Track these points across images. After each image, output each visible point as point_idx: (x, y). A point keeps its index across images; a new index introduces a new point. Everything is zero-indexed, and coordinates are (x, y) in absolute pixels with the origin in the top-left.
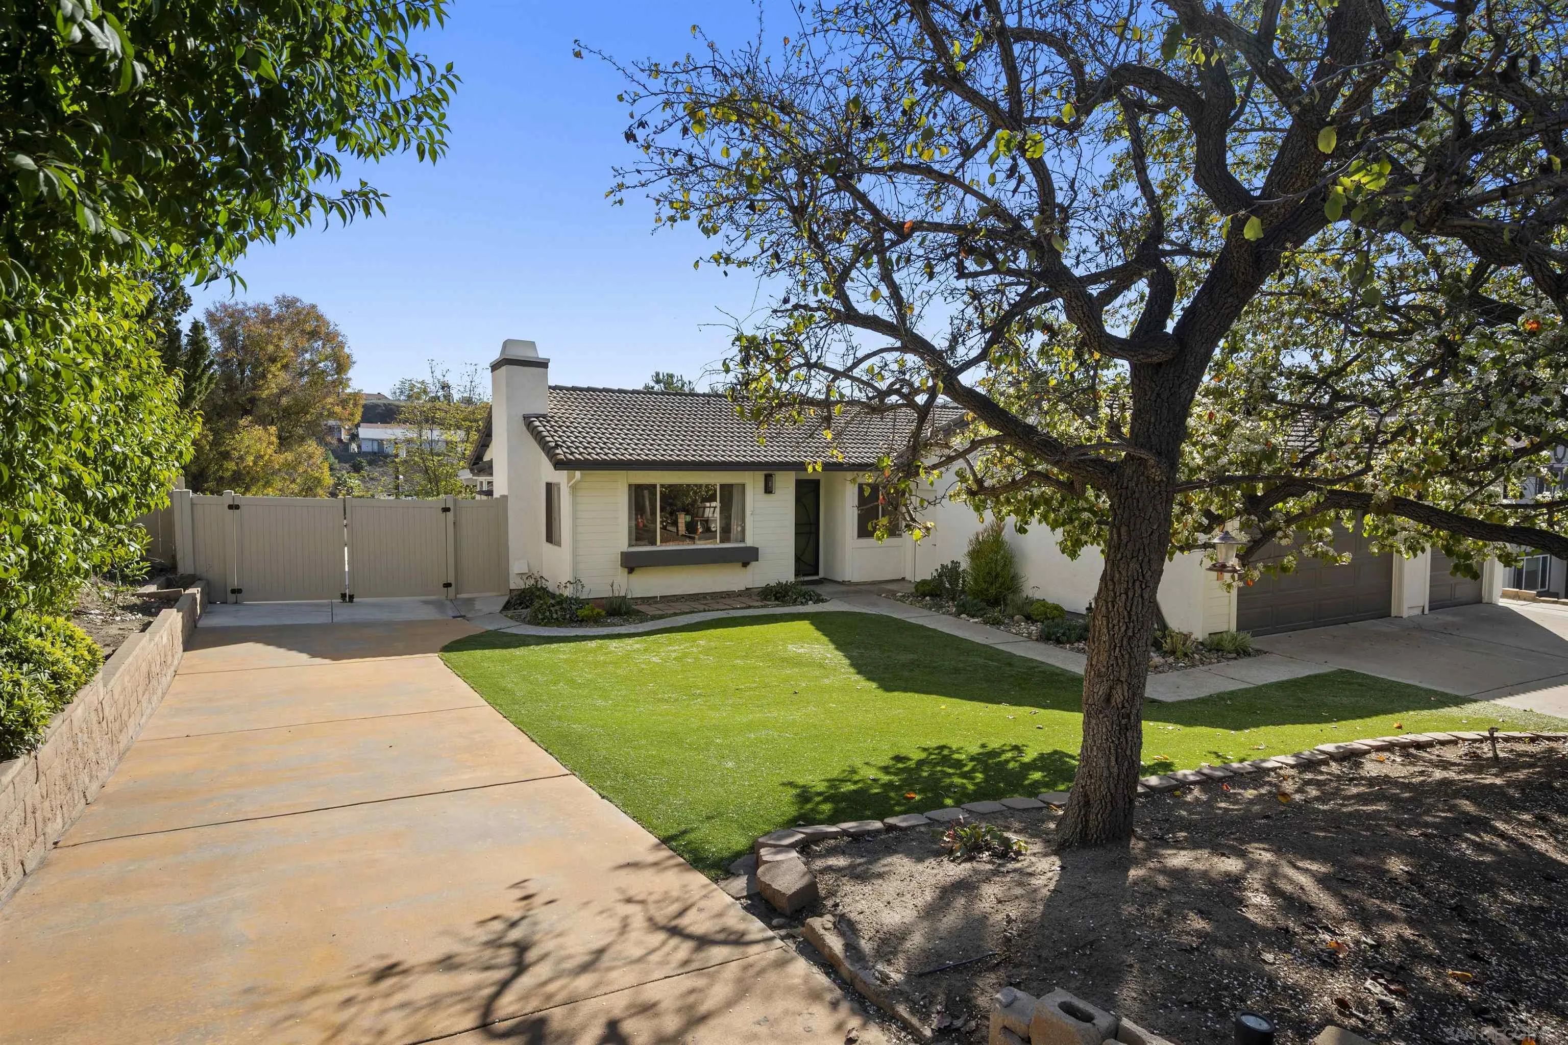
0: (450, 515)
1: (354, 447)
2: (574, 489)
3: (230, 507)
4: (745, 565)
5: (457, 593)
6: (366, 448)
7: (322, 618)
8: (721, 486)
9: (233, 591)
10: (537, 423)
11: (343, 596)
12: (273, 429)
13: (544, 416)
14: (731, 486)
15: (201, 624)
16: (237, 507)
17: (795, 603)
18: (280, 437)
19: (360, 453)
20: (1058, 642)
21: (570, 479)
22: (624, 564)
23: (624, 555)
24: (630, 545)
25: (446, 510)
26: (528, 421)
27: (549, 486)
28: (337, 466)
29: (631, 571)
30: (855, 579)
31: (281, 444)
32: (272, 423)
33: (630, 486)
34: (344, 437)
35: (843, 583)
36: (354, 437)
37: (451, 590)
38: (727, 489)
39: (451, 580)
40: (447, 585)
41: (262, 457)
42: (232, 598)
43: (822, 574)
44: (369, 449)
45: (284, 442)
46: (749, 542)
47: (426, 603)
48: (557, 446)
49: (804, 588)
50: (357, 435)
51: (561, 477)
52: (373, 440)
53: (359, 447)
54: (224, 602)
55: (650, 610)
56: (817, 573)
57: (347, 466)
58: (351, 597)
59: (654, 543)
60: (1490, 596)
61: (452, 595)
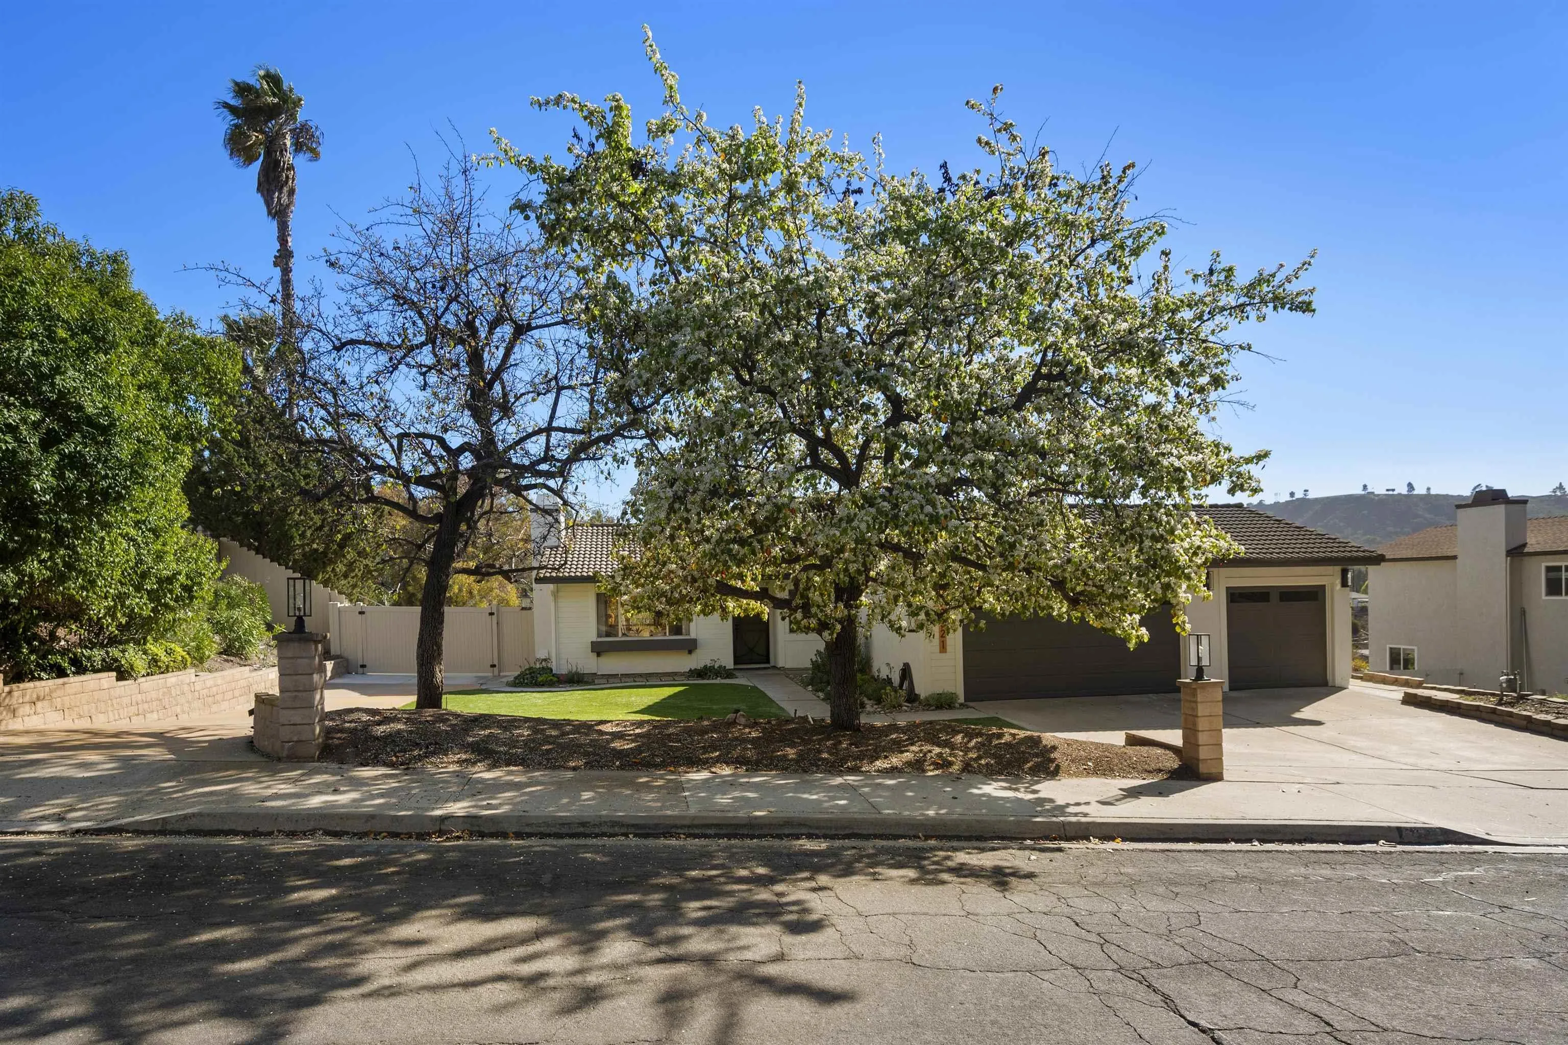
0: (494, 617)
2: (556, 597)
3: (360, 613)
4: (690, 652)
5: (500, 671)
9: (362, 666)
16: (364, 613)
17: (708, 678)
22: (593, 650)
23: (593, 643)
24: (599, 636)
25: (492, 614)
29: (599, 655)
30: (788, 665)
33: (598, 594)
37: (496, 669)
39: (496, 663)
40: (493, 666)
42: (360, 670)
43: (772, 663)
46: (693, 636)
47: (477, 677)
54: (357, 673)
55: (599, 681)
59: (617, 635)
60: (1334, 680)
61: (496, 673)
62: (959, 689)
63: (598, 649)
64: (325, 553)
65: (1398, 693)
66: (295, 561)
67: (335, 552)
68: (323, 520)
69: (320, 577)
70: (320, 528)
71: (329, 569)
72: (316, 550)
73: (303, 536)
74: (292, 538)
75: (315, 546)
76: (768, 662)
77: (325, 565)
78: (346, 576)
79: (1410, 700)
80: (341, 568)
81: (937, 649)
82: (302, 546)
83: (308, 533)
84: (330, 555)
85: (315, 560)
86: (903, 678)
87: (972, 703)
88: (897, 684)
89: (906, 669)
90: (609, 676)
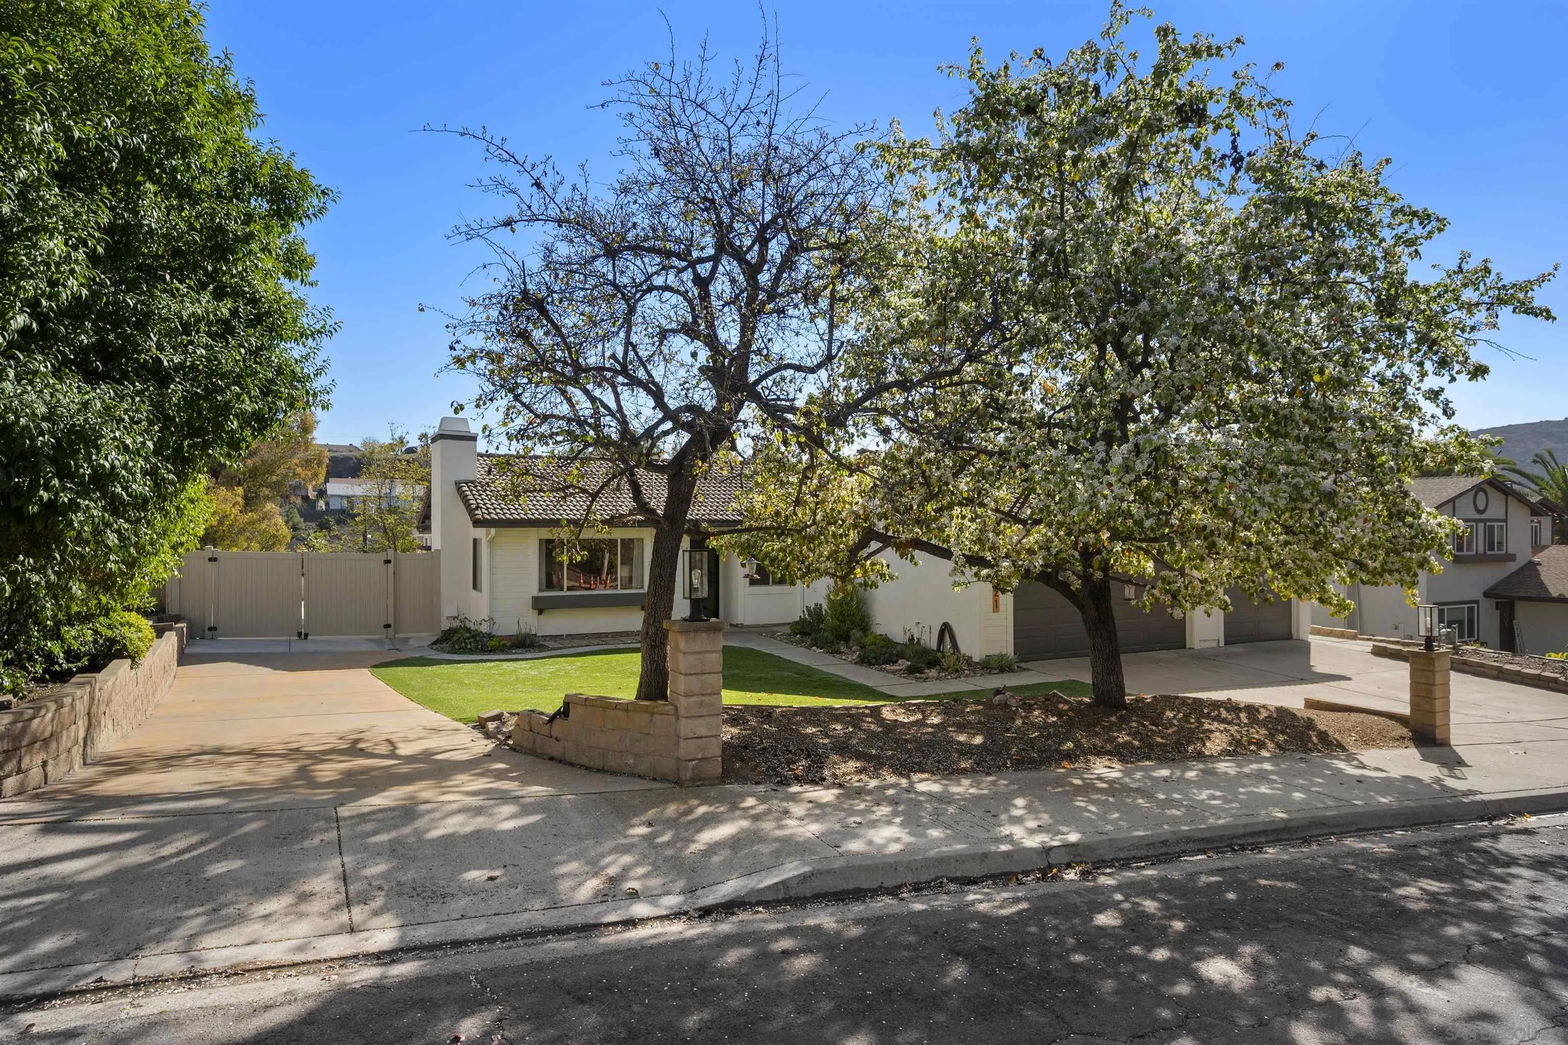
0: (391, 566)
1: (321, 504)
2: (491, 542)
3: (210, 560)
4: (643, 608)
5: (395, 633)
6: (335, 505)
7: (283, 649)
8: (622, 540)
9: (210, 629)
10: (466, 488)
11: (300, 634)
12: (240, 490)
13: (473, 482)
15: (186, 651)
16: (215, 560)
18: (246, 498)
19: (328, 511)
20: (870, 664)
21: (488, 534)
22: (534, 607)
23: (534, 599)
24: (541, 590)
25: (388, 562)
26: (458, 485)
27: (475, 541)
28: (302, 525)
29: (541, 612)
30: (748, 622)
31: (247, 504)
32: (239, 484)
33: (541, 541)
34: (312, 494)
36: (322, 493)
37: (391, 630)
38: (626, 542)
39: (391, 622)
40: (387, 626)
41: (227, 516)
42: (208, 634)
43: (722, 618)
44: (338, 507)
45: (250, 502)
46: (646, 589)
47: (368, 640)
48: (478, 507)
50: (325, 492)
51: (481, 533)
52: (342, 497)
53: (327, 504)
54: (203, 638)
57: (313, 525)
58: (306, 635)
59: (562, 589)
60: (1298, 634)
61: (391, 635)
62: (1009, 650)
63: (540, 606)
65: (1368, 646)
76: (717, 618)
79: (1379, 652)
81: (991, 608)
86: (941, 640)
87: (1023, 665)
88: (934, 646)
89: (946, 629)
90: (554, 638)
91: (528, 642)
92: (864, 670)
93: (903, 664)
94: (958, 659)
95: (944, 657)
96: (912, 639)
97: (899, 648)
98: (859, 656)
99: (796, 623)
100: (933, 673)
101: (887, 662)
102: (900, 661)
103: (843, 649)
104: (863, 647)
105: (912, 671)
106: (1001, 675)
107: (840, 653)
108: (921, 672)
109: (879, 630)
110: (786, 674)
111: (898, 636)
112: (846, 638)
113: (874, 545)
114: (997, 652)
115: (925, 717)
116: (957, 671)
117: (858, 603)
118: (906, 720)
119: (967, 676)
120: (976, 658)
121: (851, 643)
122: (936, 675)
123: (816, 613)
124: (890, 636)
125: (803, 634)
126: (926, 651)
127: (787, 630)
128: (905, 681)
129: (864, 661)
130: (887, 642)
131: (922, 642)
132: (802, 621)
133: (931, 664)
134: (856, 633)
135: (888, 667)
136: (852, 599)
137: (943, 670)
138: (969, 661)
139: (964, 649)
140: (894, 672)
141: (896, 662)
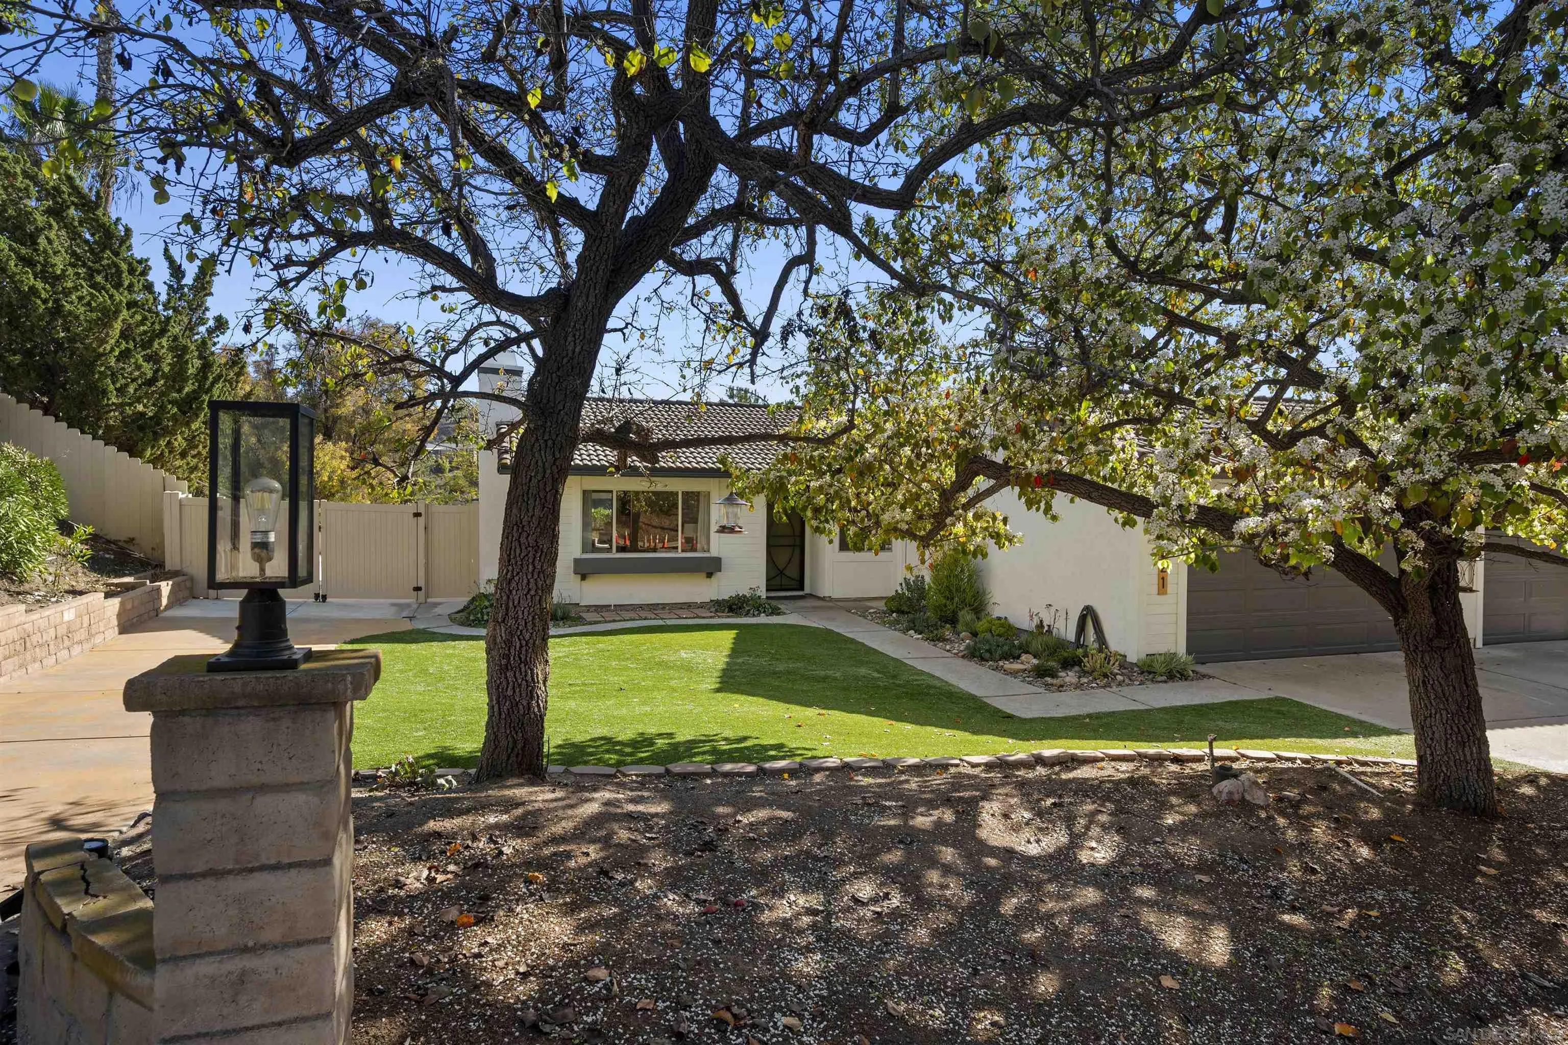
0: (421, 520)
4: (710, 575)
5: (427, 597)
8: (684, 493)
11: (317, 596)
14: (698, 494)
17: (747, 615)
20: (982, 659)
22: (577, 570)
23: (576, 561)
24: (584, 551)
25: (418, 515)
26: (499, 426)
29: (584, 577)
30: (837, 594)
33: (584, 492)
35: (823, 599)
37: (422, 594)
38: (689, 496)
39: (421, 583)
40: (417, 589)
42: (212, 593)
43: (807, 590)
46: (714, 552)
47: (397, 605)
48: (509, 451)
49: (774, 603)
55: (588, 616)
56: (802, 589)
58: (324, 598)
61: (423, 599)
62: (1180, 648)
63: (584, 570)
64: (157, 419)
66: (108, 428)
67: (174, 418)
68: (156, 371)
69: (148, 453)
70: (151, 382)
71: (163, 443)
72: (142, 415)
73: (121, 391)
74: (105, 392)
75: (140, 408)
76: (802, 588)
77: (156, 437)
78: (183, 455)
80: (179, 442)
81: (1155, 589)
82: (122, 405)
83: (131, 390)
84: (165, 423)
85: (141, 428)
86: (1081, 628)
87: (1201, 669)
88: (1071, 636)
89: (1088, 615)
90: (599, 608)
91: (559, 613)
92: (973, 668)
93: (1029, 661)
94: (1107, 659)
95: (1086, 655)
96: (1040, 626)
97: (1024, 637)
98: (968, 647)
99: (892, 599)
100: (1070, 677)
101: (1005, 657)
102: (1024, 657)
103: (948, 634)
104: (975, 634)
105: (1041, 673)
106: (1170, 684)
107: (944, 640)
108: (1054, 676)
109: (997, 612)
110: (863, 671)
111: (1024, 622)
112: (953, 621)
113: (981, 482)
114: (1163, 650)
115: (1076, 841)
116: (1105, 676)
117: (970, 577)
118: (1033, 850)
119: (1120, 684)
120: (1132, 658)
121: (960, 627)
122: (1075, 680)
123: (916, 588)
124: (1012, 620)
125: (900, 612)
126: (1061, 644)
127: (881, 605)
128: (1032, 689)
129: (974, 655)
130: (1007, 629)
131: (1055, 631)
132: (898, 597)
133: (1069, 663)
134: (965, 616)
135: (1008, 665)
136: (962, 571)
137: (1084, 673)
138: (1124, 664)
139: (1115, 644)
140: (1014, 674)
141: (1019, 657)
